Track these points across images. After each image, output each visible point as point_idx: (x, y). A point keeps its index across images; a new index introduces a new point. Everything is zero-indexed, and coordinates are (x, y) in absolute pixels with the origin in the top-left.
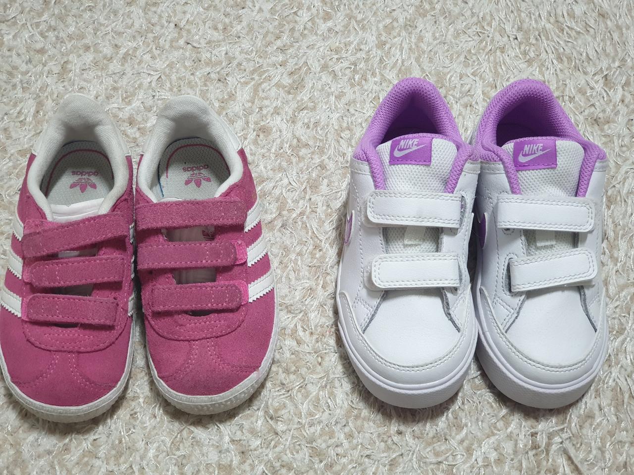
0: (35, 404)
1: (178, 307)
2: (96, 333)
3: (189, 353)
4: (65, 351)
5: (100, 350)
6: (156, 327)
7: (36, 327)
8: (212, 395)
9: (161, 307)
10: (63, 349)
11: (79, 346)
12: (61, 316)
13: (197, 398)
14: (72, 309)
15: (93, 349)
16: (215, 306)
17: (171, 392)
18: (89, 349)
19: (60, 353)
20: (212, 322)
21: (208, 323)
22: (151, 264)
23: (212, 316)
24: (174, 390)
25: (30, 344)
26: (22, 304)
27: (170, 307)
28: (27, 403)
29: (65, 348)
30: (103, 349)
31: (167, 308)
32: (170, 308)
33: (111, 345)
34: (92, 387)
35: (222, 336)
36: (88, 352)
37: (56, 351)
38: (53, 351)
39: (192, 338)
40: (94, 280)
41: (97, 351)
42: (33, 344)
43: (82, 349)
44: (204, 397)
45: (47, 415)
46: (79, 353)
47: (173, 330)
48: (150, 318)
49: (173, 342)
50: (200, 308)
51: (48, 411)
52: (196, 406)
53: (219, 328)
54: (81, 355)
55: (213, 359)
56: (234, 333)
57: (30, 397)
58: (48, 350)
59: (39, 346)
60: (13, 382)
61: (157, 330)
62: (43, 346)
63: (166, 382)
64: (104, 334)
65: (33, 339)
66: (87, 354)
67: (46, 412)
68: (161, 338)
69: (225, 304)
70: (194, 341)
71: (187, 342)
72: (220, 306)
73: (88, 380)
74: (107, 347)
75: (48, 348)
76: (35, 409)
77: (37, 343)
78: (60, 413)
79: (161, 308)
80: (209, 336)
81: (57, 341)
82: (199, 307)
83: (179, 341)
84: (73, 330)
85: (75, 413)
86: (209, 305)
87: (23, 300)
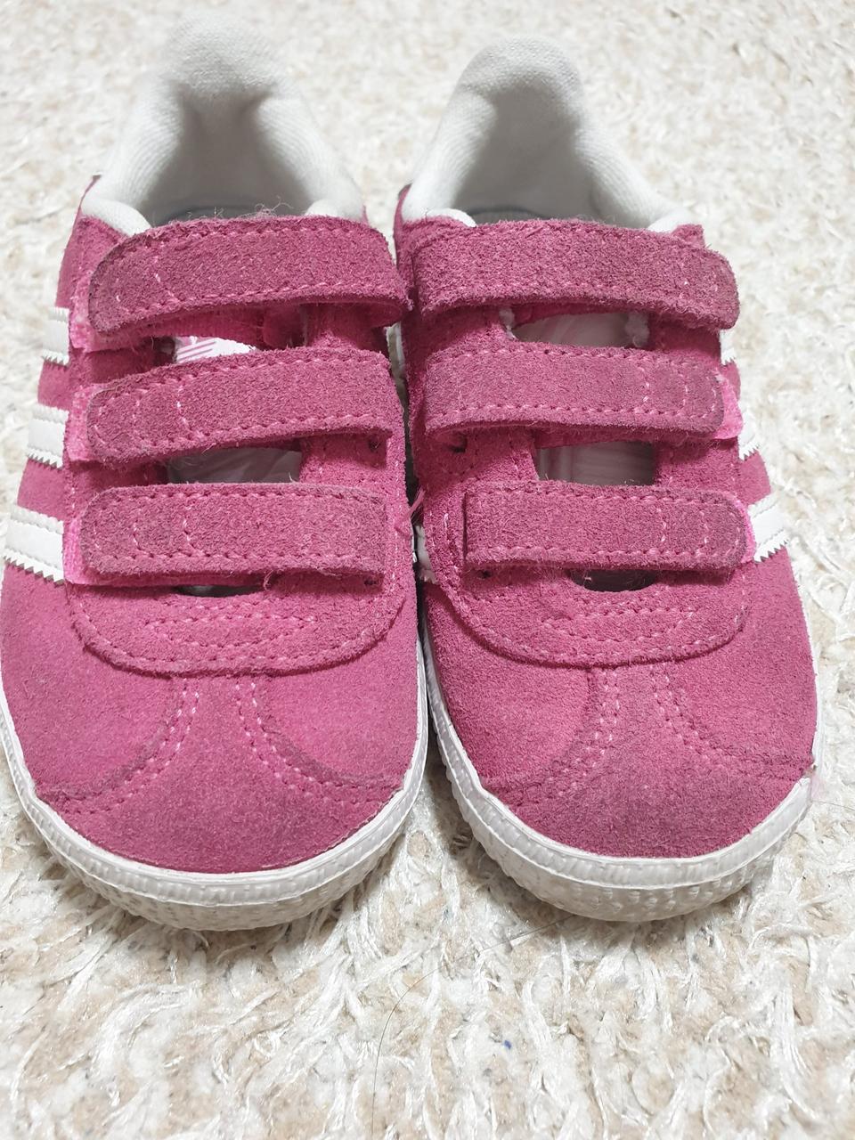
0: (123, 870)
1: (555, 554)
2: (325, 604)
3: (591, 706)
4: (221, 673)
5: (345, 661)
6: (475, 621)
7: (116, 602)
8: (688, 854)
9: (501, 549)
10: (213, 666)
11: (271, 652)
12: (201, 553)
13: (635, 866)
14: (237, 524)
15: (319, 660)
16: (670, 557)
17: (534, 842)
18: (305, 660)
19: (205, 681)
20: (659, 610)
21: (644, 611)
22: (472, 408)
23: (657, 590)
24: (547, 833)
25: (95, 661)
26: (64, 536)
27: (530, 549)
28: (93, 870)
29: (222, 663)
30: (353, 659)
31: (518, 552)
32: (530, 555)
33: (375, 644)
34: (329, 793)
35: (697, 655)
36: (303, 671)
37: (189, 675)
38: (181, 675)
39: (600, 657)
40: (311, 420)
41: (332, 665)
42: (106, 660)
43: (282, 662)
44: (660, 865)
45: (169, 908)
46: (273, 674)
47: (534, 631)
48: (452, 594)
49: (534, 670)
50: (625, 561)
51: (171, 894)
52: (624, 895)
53: (684, 628)
54: (278, 680)
55: (676, 732)
56: (727, 648)
57: (104, 847)
58: (159, 675)
59: (129, 662)
60: (41, 798)
61: (479, 629)
62: (141, 663)
63: (516, 805)
64: (351, 607)
65: (103, 644)
66: (300, 679)
67: (162, 899)
68: (491, 657)
69: (699, 553)
70: (604, 667)
71: (580, 673)
72: (686, 559)
73: (311, 767)
74: (364, 652)
75: (159, 666)
76: (123, 889)
77: (121, 656)
78: (217, 898)
79: (499, 552)
80: (653, 652)
81: (190, 639)
82: (619, 556)
83: (554, 666)
84: (245, 602)
85: (273, 894)
86: (652, 551)
87: (67, 525)
